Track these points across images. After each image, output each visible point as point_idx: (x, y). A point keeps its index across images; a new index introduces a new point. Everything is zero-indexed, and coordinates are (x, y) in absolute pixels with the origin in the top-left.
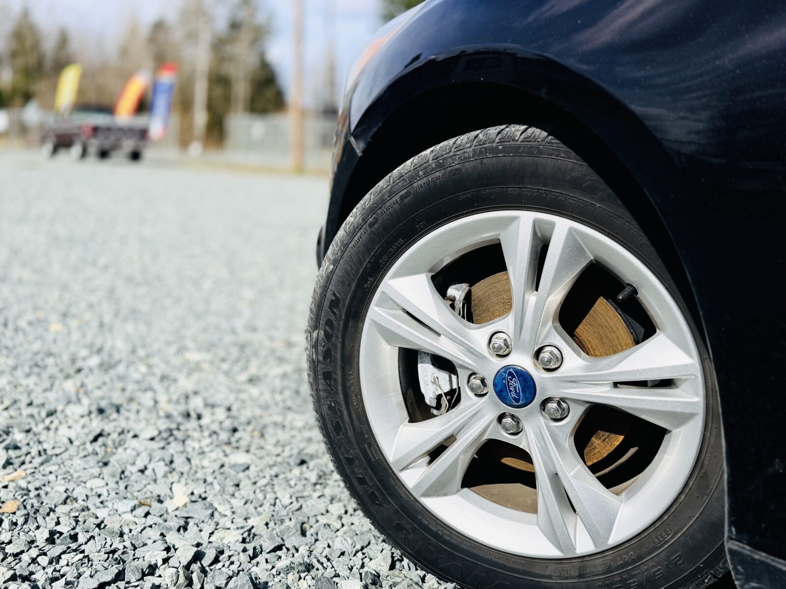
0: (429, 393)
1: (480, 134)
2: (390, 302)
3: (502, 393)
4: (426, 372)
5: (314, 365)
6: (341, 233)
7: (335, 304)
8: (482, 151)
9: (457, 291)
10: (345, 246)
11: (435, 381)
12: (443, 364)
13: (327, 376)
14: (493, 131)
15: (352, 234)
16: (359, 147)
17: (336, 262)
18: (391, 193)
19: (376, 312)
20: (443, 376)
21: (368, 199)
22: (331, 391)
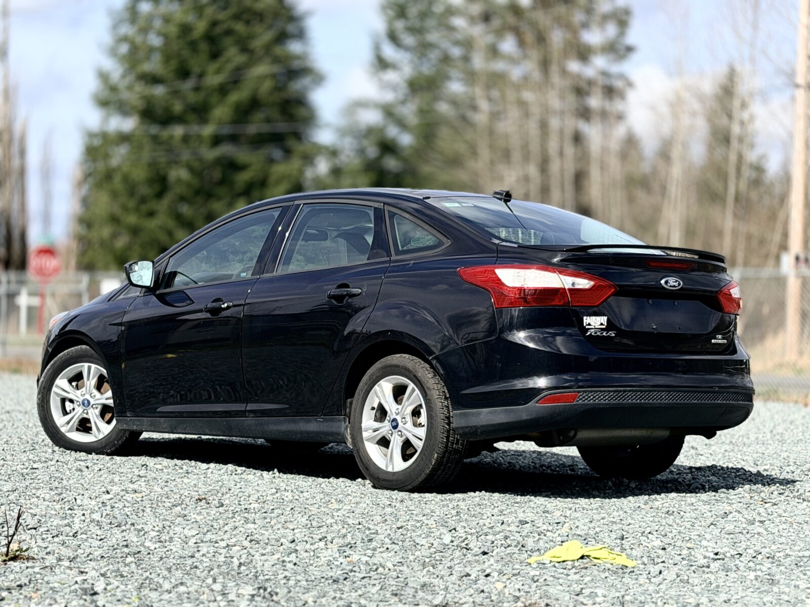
0: (68, 410)
1: (76, 347)
2: (57, 386)
3: (83, 404)
4: (67, 404)
5: (38, 405)
6: (46, 371)
7: (44, 388)
8: (76, 351)
9: (74, 384)
10: (46, 374)
11: (69, 406)
12: (71, 401)
13: (42, 407)
14: (79, 347)
15: (48, 371)
16: (50, 350)
17: (44, 378)
18: (57, 361)
19: (54, 389)
20: (71, 404)
21: (52, 362)
22: (43, 410)
